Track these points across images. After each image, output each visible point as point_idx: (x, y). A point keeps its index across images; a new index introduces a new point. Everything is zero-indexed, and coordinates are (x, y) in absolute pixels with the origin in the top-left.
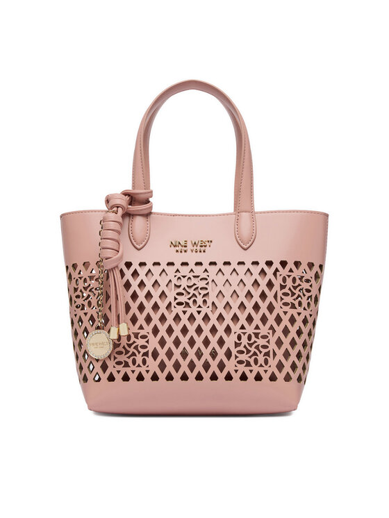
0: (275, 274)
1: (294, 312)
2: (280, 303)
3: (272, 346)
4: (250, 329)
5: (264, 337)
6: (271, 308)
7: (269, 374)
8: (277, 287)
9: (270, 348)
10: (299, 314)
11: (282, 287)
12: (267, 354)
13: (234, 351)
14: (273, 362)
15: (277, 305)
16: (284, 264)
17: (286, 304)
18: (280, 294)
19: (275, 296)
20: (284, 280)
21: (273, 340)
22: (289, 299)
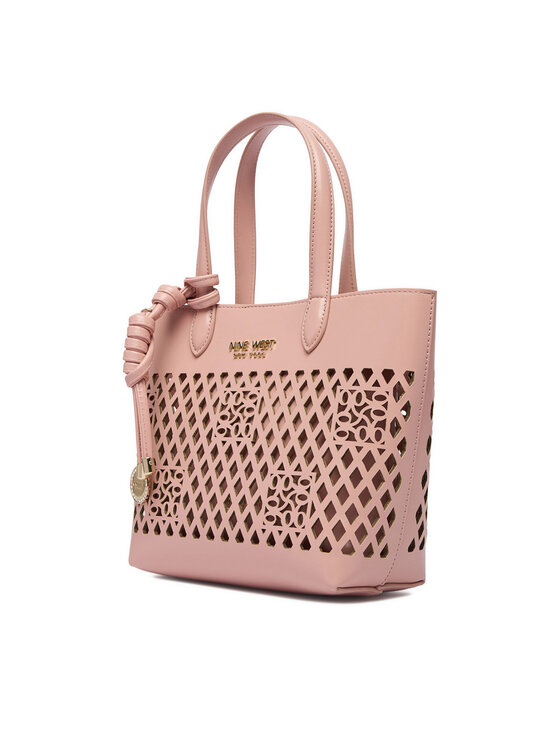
0: (334, 389)
1: (351, 446)
2: (334, 432)
3: (313, 497)
4: (289, 471)
5: (305, 483)
6: (321, 439)
7: (301, 538)
8: (333, 408)
9: (309, 501)
10: (359, 449)
11: (341, 408)
12: (303, 508)
13: (265, 501)
14: (309, 522)
15: (330, 434)
16: (348, 373)
17: (341, 434)
18: (335, 419)
19: (329, 422)
20: (345, 398)
21: (315, 486)
22: (346, 427)
